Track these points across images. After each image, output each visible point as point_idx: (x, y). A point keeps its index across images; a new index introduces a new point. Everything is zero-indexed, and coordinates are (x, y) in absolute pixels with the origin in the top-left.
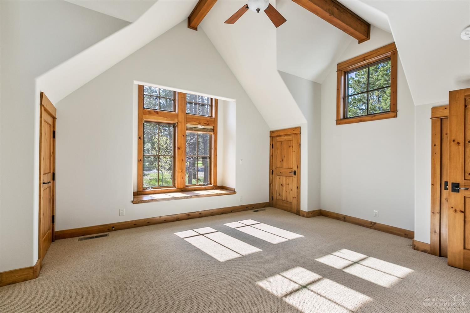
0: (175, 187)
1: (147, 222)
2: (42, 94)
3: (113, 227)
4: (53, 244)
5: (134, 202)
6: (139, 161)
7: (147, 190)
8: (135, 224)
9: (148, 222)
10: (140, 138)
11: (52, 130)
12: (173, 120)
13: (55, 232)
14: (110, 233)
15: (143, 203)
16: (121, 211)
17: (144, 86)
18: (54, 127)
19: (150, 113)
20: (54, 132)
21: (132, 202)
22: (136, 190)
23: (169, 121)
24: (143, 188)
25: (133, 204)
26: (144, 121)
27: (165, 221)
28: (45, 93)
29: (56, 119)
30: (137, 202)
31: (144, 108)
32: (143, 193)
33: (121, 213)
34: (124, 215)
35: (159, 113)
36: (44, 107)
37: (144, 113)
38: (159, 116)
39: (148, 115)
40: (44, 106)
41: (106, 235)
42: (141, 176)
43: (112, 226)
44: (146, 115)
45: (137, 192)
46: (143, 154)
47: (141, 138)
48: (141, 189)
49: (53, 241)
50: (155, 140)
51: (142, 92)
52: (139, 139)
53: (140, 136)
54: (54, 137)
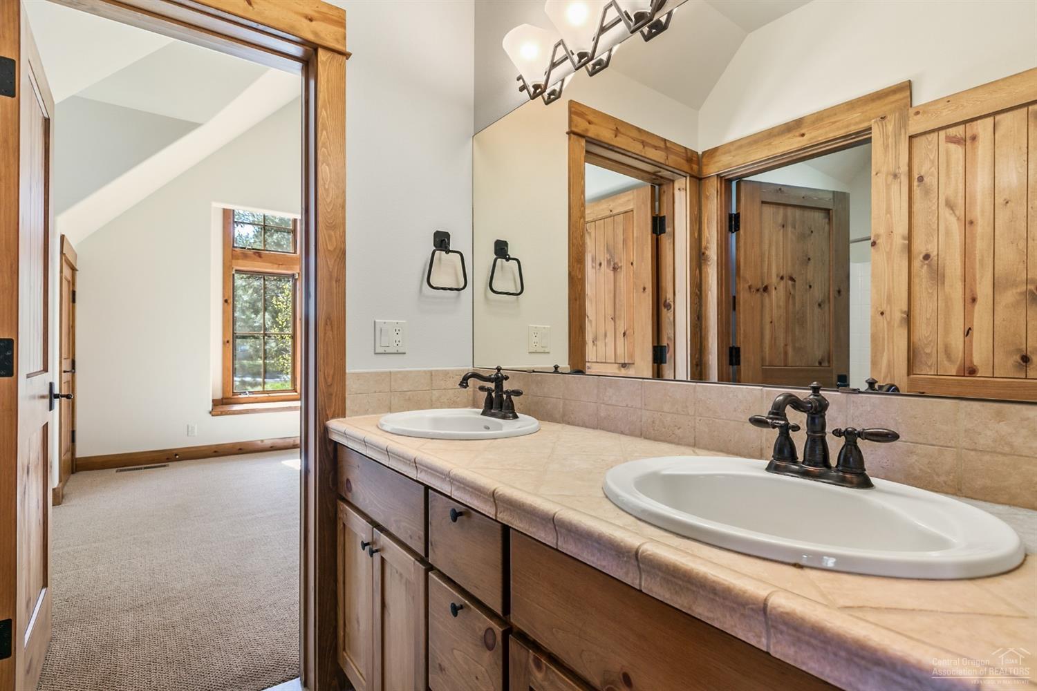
0: (296, 392)
1: (239, 447)
2: (63, 237)
3: (176, 455)
4: (73, 477)
5: (214, 413)
6: (226, 343)
7: (240, 396)
8: (215, 452)
9: (240, 449)
10: (226, 301)
11: (71, 289)
12: (291, 269)
13: (76, 459)
14: (170, 463)
15: (230, 414)
16: (190, 429)
17: (234, 211)
18: (74, 284)
19: (245, 256)
20: (74, 293)
21: (210, 413)
22: (219, 396)
23: (281, 269)
24: (233, 392)
25: (213, 415)
26: (234, 270)
27: (271, 447)
28: (67, 236)
29: (77, 270)
30: (219, 413)
31: (234, 247)
32: (232, 401)
33: (189, 430)
34: (196, 434)
35: (262, 256)
36: (65, 256)
37: (234, 257)
38: (264, 261)
39: (243, 259)
40: (67, 255)
41: (164, 466)
42: (229, 370)
43: (175, 452)
44: (238, 259)
45: (222, 399)
46: (233, 331)
47: (229, 301)
48: (230, 395)
49: (73, 473)
50: (277, 305)
51: (230, 218)
52: (226, 304)
53: (226, 298)
54: (74, 301)
